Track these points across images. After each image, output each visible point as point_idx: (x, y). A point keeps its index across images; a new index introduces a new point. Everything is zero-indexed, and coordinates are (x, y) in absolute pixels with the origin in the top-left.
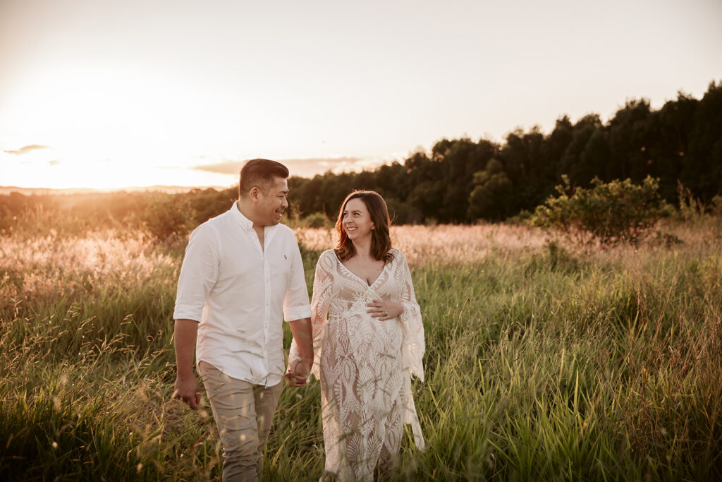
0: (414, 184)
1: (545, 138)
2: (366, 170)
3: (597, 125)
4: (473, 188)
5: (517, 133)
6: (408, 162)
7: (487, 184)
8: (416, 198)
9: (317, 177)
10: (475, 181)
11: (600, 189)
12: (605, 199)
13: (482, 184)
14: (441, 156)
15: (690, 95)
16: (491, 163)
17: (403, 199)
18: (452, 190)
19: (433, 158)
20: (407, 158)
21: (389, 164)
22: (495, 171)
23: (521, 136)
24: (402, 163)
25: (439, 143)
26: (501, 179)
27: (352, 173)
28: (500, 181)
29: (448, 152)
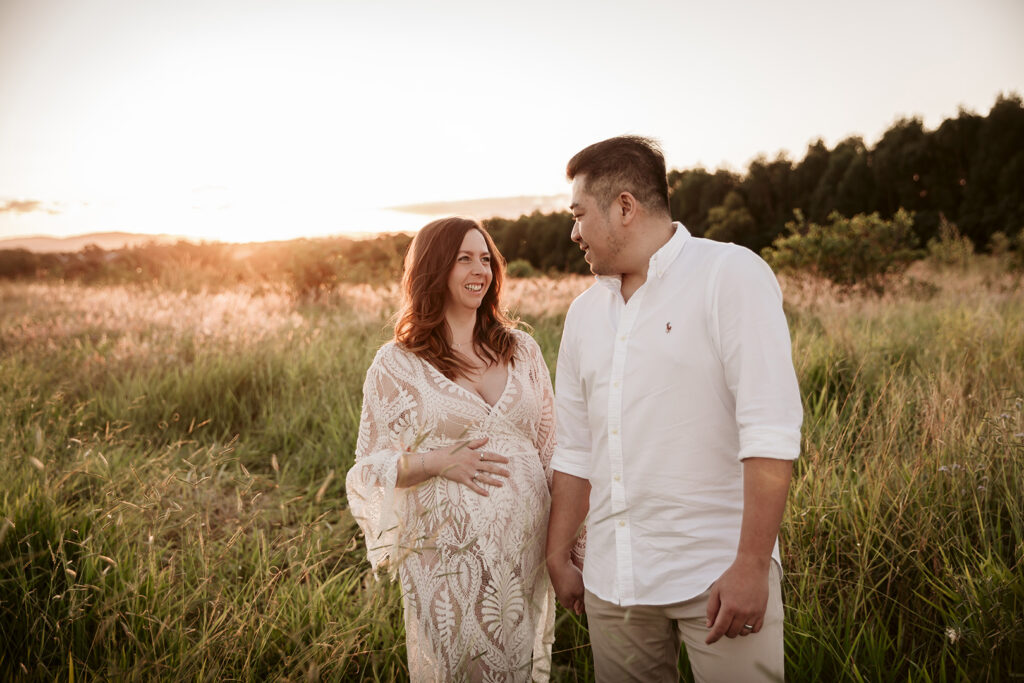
3: (859, 150)
4: (708, 227)
5: (761, 161)
7: (724, 223)
9: (523, 217)
10: (710, 219)
11: (840, 227)
12: (845, 239)
13: (719, 223)
16: (731, 197)
22: (734, 207)
23: (765, 165)
26: (742, 216)
28: (741, 219)
29: (678, 185)
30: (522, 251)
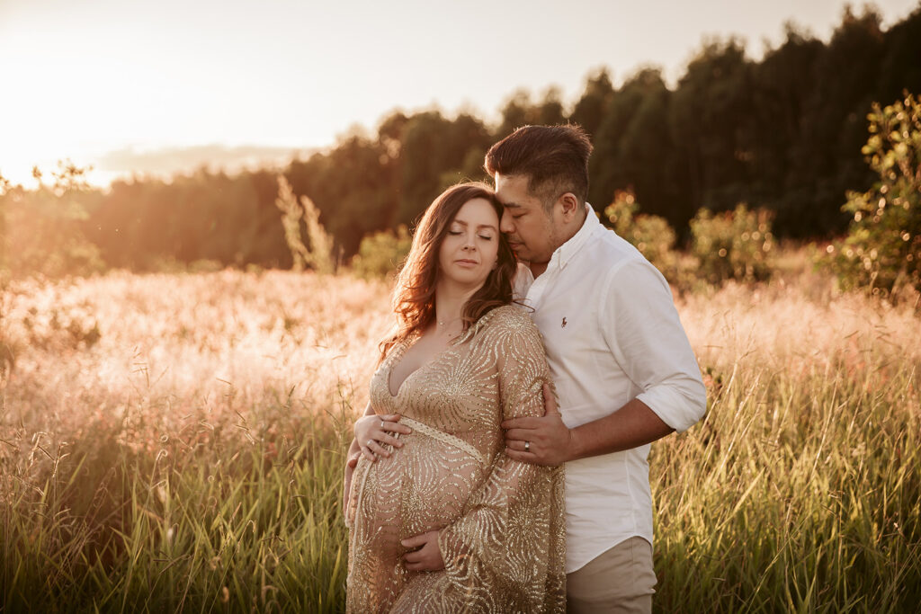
0: (344, 193)
1: (566, 109)
5: (519, 103)
6: (337, 154)
14: (392, 145)
15: (808, 31)
19: (378, 146)
23: (527, 109)
24: (327, 155)
25: (390, 120)
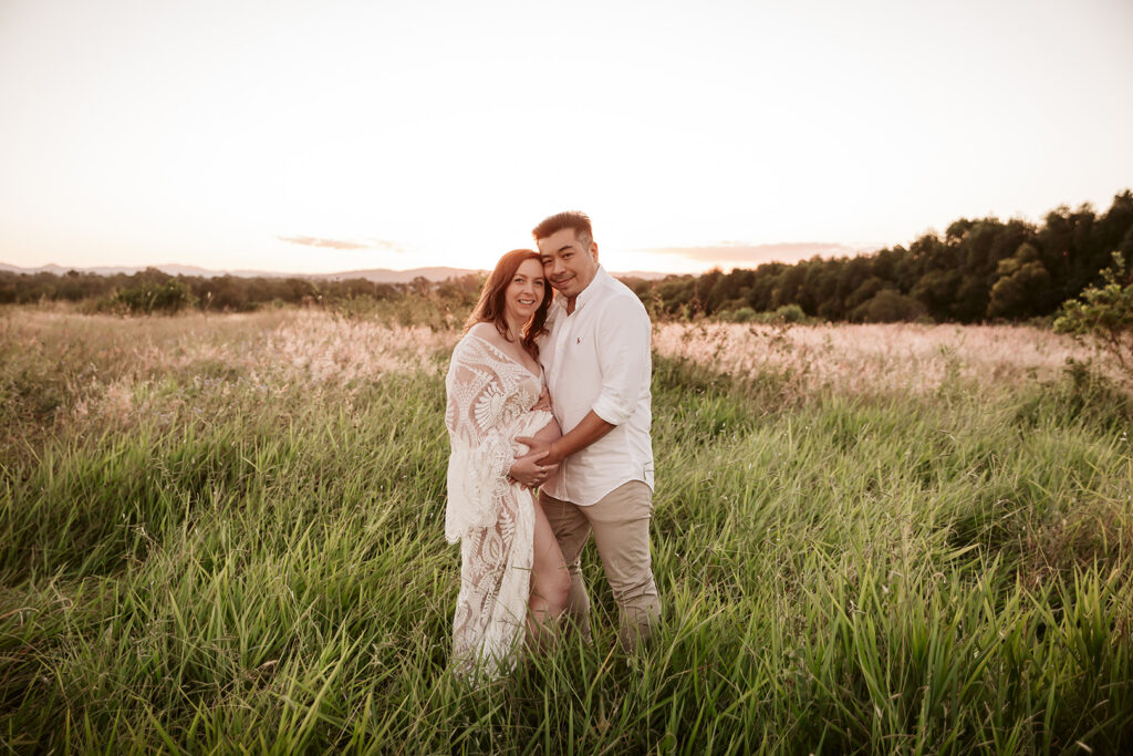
0: (921, 272)
1: (1097, 218)
2: (861, 255)
4: (996, 279)
5: (1060, 212)
6: (915, 246)
7: (1015, 275)
8: (922, 290)
9: (802, 263)
10: (1000, 270)
13: (1010, 275)
14: (958, 240)
16: (1023, 249)
17: (905, 291)
18: (968, 282)
19: (947, 242)
20: (914, 241)
21: (891, 249)
22: (1028, 259)
23: (1065, 216)
24: (907, 247)
25: (955, 224)
26: (1036, 269)
27: (845, 258)
28: (1034, 272)
29: (966, 235)
30: (798, 296)
